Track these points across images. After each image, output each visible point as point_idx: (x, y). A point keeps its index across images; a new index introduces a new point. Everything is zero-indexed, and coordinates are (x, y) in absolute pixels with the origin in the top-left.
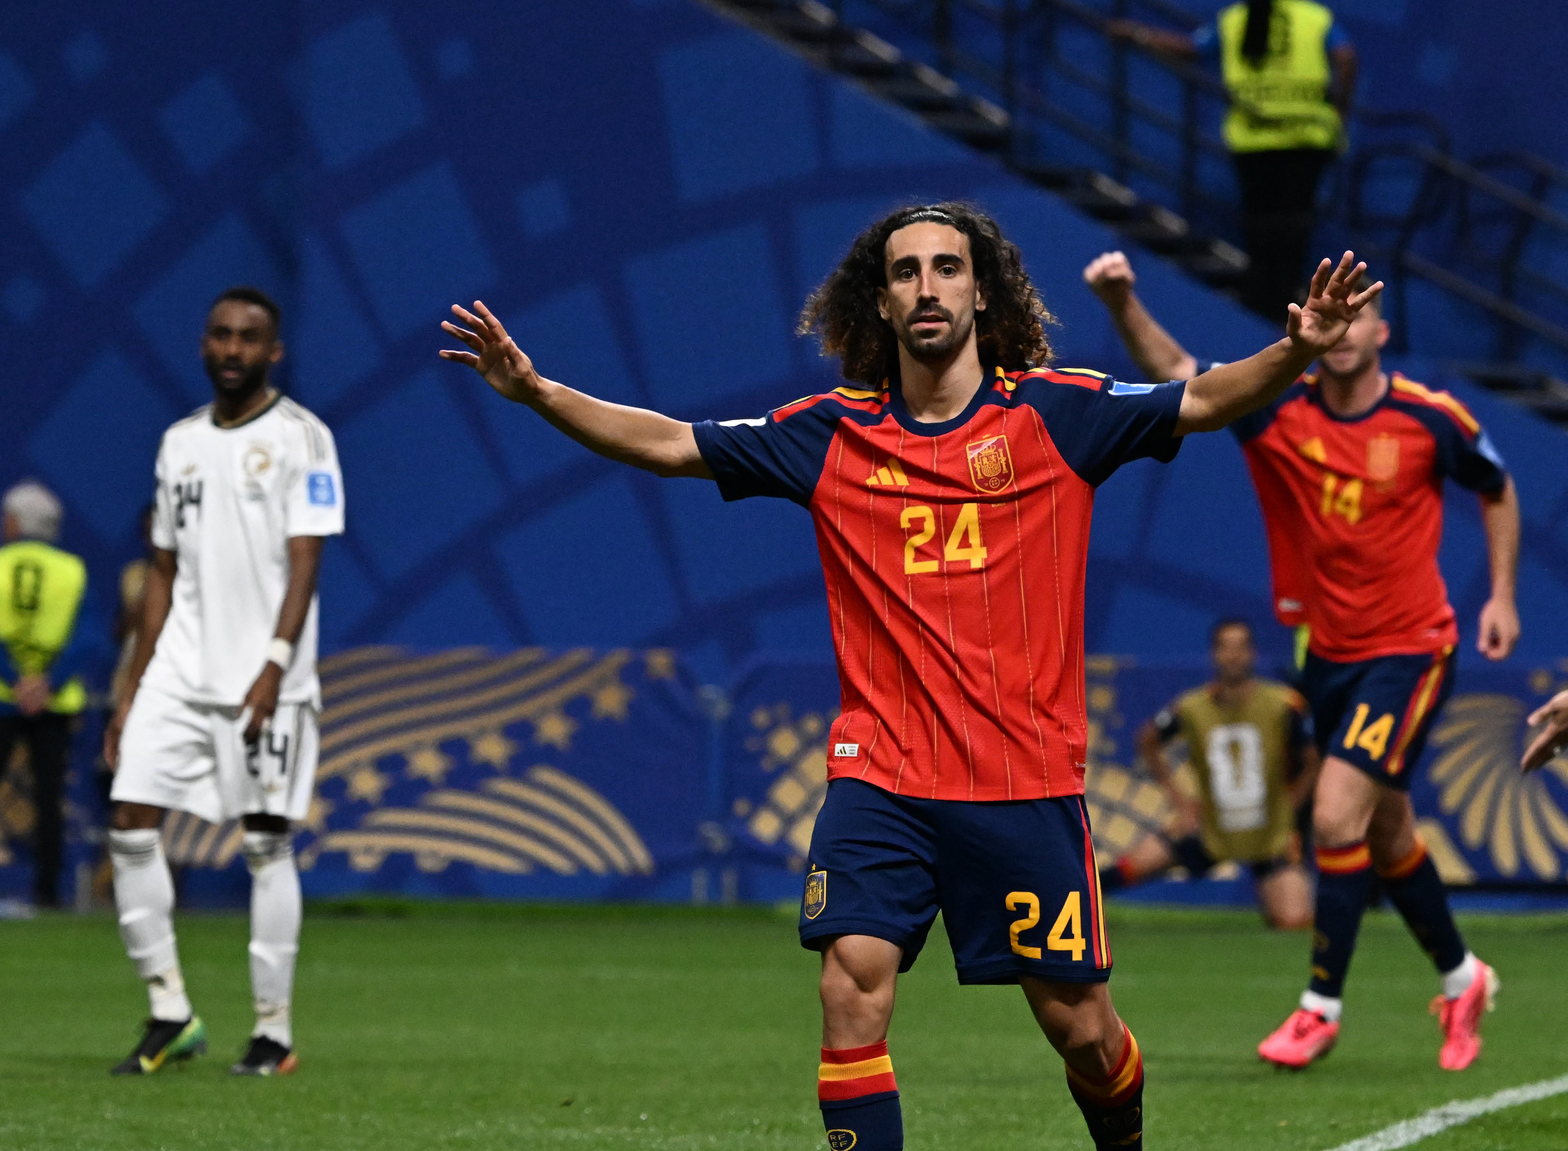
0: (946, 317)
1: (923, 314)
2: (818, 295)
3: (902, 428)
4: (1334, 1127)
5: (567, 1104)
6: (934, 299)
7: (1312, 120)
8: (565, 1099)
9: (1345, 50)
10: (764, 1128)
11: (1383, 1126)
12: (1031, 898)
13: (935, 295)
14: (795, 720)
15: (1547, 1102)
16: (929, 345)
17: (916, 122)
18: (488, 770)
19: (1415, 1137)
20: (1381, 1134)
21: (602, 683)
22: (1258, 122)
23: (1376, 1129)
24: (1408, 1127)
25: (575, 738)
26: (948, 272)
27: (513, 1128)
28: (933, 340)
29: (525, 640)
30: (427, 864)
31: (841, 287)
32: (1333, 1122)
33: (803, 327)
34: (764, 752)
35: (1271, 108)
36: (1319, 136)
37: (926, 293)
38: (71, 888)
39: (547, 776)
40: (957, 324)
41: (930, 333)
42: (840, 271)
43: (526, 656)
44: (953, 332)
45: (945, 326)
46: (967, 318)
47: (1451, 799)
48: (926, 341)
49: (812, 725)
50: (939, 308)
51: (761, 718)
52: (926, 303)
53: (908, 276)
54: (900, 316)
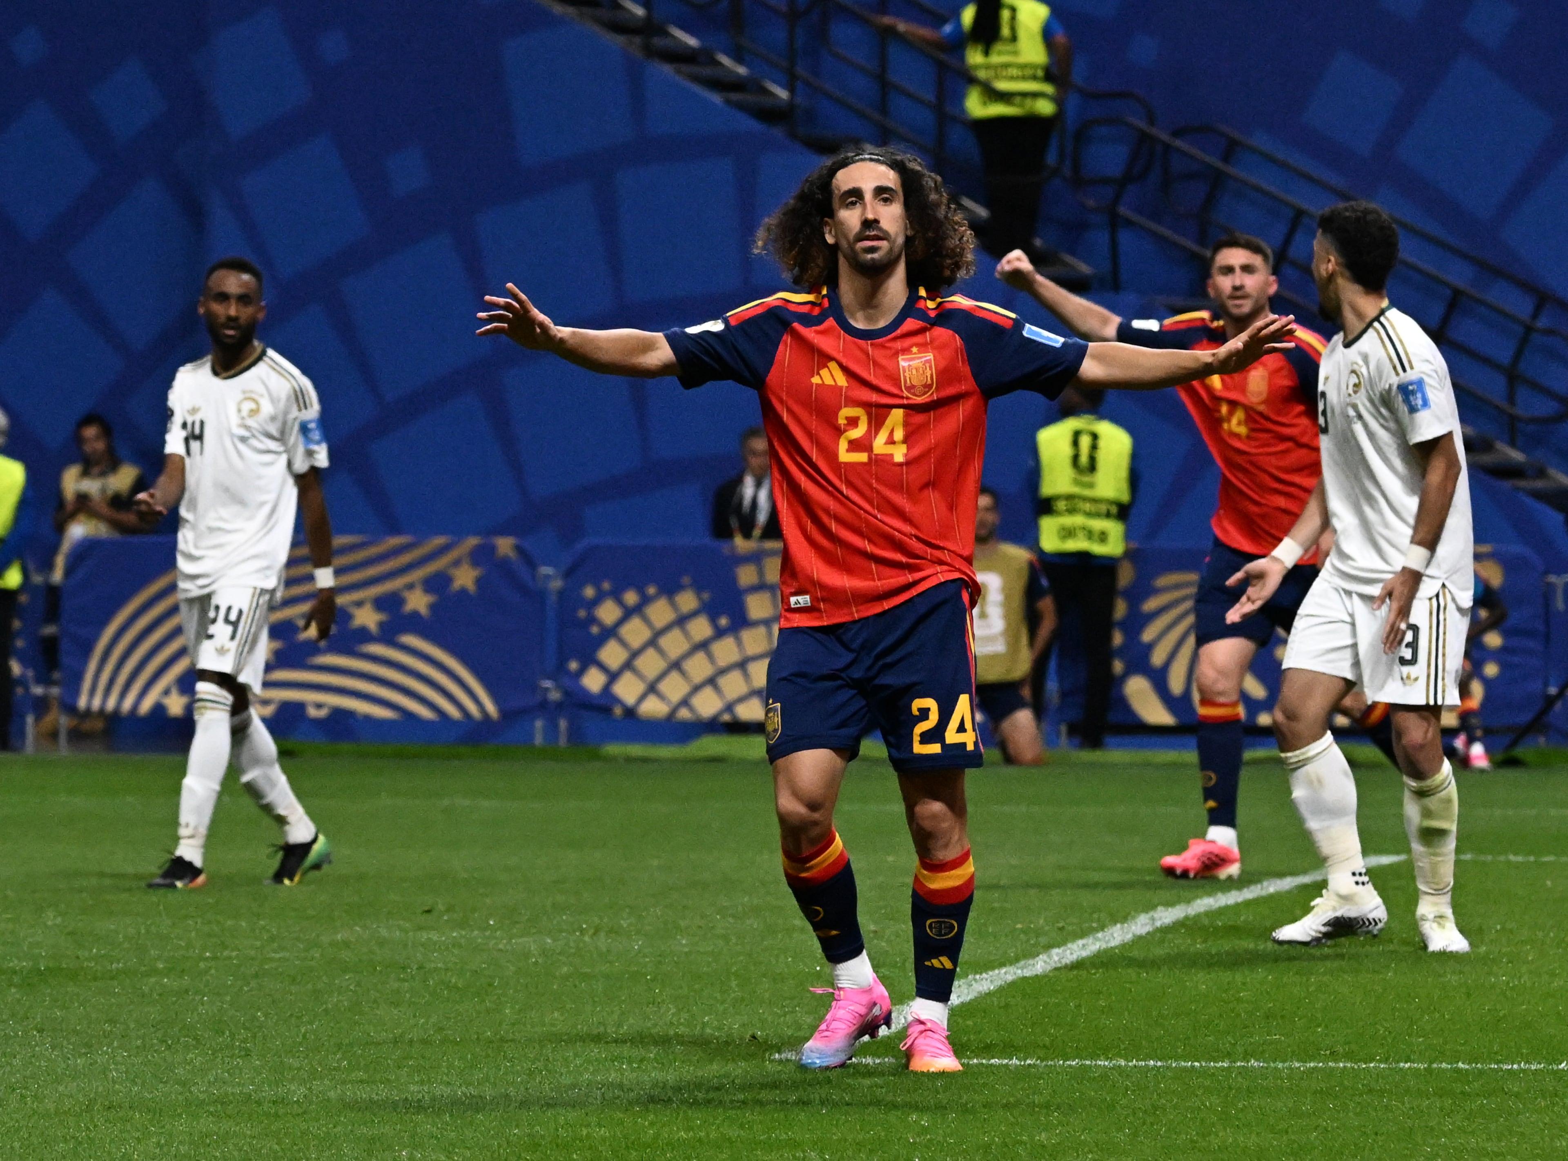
0: (884, 236)
1: (867, 233)
2: (771, 220)
3: (842, 332)
4: (1061, 929)
5: (429, 911)
6: (876, 221)
7: (1035, 95)
8: (426, 908)
9: (1060, 38)
10: (591, 932)
11: (1102, 928)
12: (930, 703)
13: (877, 218)
14: (616, 595)
15: (1237, 908)
16: (873, 259)
17: (716, 98)
18: (364, 635)
19: (1129, 936)
20: (1100, 935)
21: (457, 563)
22: (995, 95)
23: (1096, 930)
24: (1122, 929)
25: (432, 607)
26: (885, 200)
27: (384, 932)
28: (876, 256)
29: (395, 529)
30: (312, 712)
31: (792, 213)
32: (1060, 925)
33: (757, 248)
34: (592, 620)
35: (1003, 85)
36: (1045, 107)
37: (870, 216)
38: (22, 734)
39: (411, 640)
40: (894, 242)
41: (873, 250)
42: (792, 201)
43: (395, 541)
44: (891, 249)
45: (884, 244)
46: (900, 240)
47: (1158, 658)
48: (869, 256)
49: (631, 598)
50: (881, 229)
51: (589, 592)
52: (868, 224)
53: (853, 203)
54: (846, 237)
